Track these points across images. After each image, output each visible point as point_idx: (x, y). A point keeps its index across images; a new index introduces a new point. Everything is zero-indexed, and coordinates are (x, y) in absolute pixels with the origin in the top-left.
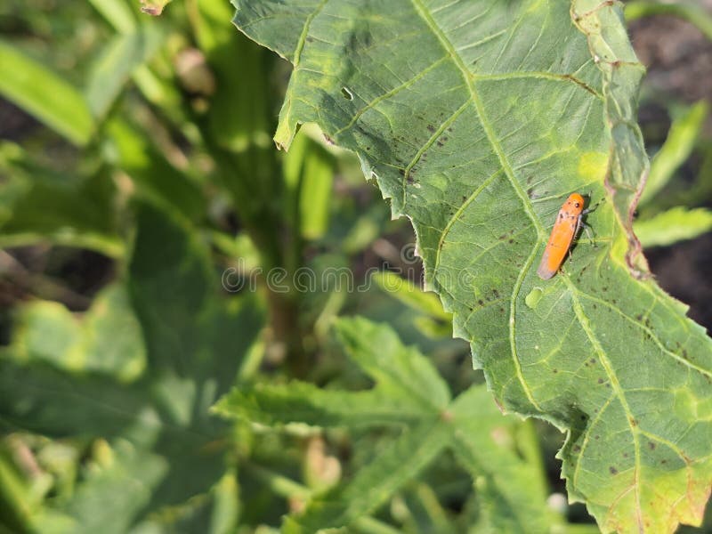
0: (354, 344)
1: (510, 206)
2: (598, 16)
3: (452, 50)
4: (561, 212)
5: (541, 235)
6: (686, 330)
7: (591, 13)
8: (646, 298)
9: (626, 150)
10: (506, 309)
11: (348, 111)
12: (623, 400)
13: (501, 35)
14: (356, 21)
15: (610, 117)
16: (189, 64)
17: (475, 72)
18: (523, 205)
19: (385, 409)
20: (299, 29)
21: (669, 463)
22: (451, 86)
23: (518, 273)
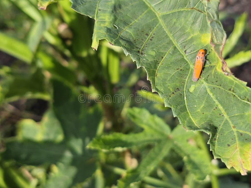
0: (134, 117)
1: (179, 58)
3: (151, 5)
4: (197, 57)
5: (191, 66)
6: (247, 91)
8: (231, 82)
9: (216, 30)
10: (182, 94)
11: (116, 33)
12: (229, 120)
15: (209, 19)
16: (63, 28)
17: (160, 13)
18: (183, 56)
19: (148, 138)
20: (95, 7)
21: (248, 140)
22: (152, 19)
23: (185, 81)
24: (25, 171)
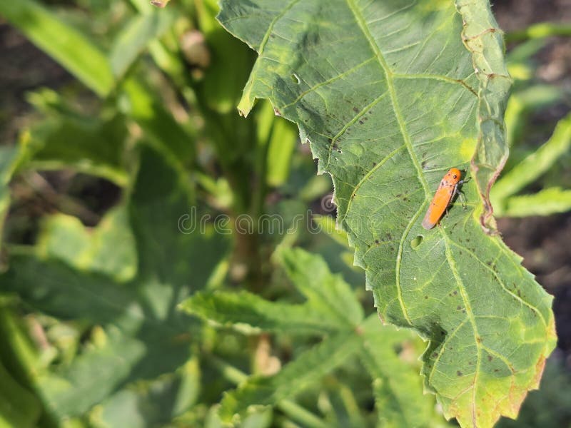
0: (293, 267)
1: (408, 173)
2: (482, 39)
3: (379, 51)
4: (442, 181)
5: (428, 196)
6: (521, 275)
7: (477, 36)
8: (495, 249)
9: (491, 140)
10: (395, 249)
11: (295, 92)
12: (473, 322)
13: (416, 46)
14: (309, 25)
15: (481, 114)
16: (192, 42)
17: (394, 71)
18: (417, 173)
19: (312, 320)
20: (266, 28)
21: (500, 372)
22: (375, 80)
23: (408, 223)
24: (36, 324)
